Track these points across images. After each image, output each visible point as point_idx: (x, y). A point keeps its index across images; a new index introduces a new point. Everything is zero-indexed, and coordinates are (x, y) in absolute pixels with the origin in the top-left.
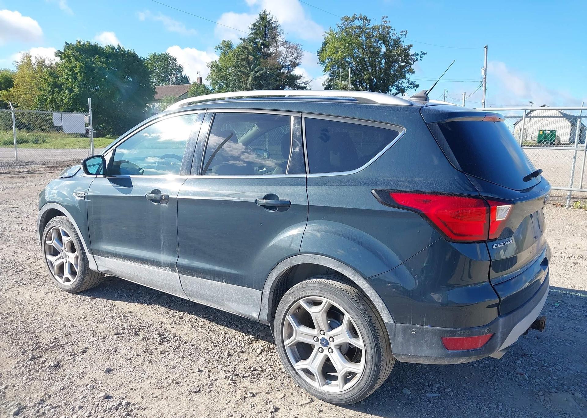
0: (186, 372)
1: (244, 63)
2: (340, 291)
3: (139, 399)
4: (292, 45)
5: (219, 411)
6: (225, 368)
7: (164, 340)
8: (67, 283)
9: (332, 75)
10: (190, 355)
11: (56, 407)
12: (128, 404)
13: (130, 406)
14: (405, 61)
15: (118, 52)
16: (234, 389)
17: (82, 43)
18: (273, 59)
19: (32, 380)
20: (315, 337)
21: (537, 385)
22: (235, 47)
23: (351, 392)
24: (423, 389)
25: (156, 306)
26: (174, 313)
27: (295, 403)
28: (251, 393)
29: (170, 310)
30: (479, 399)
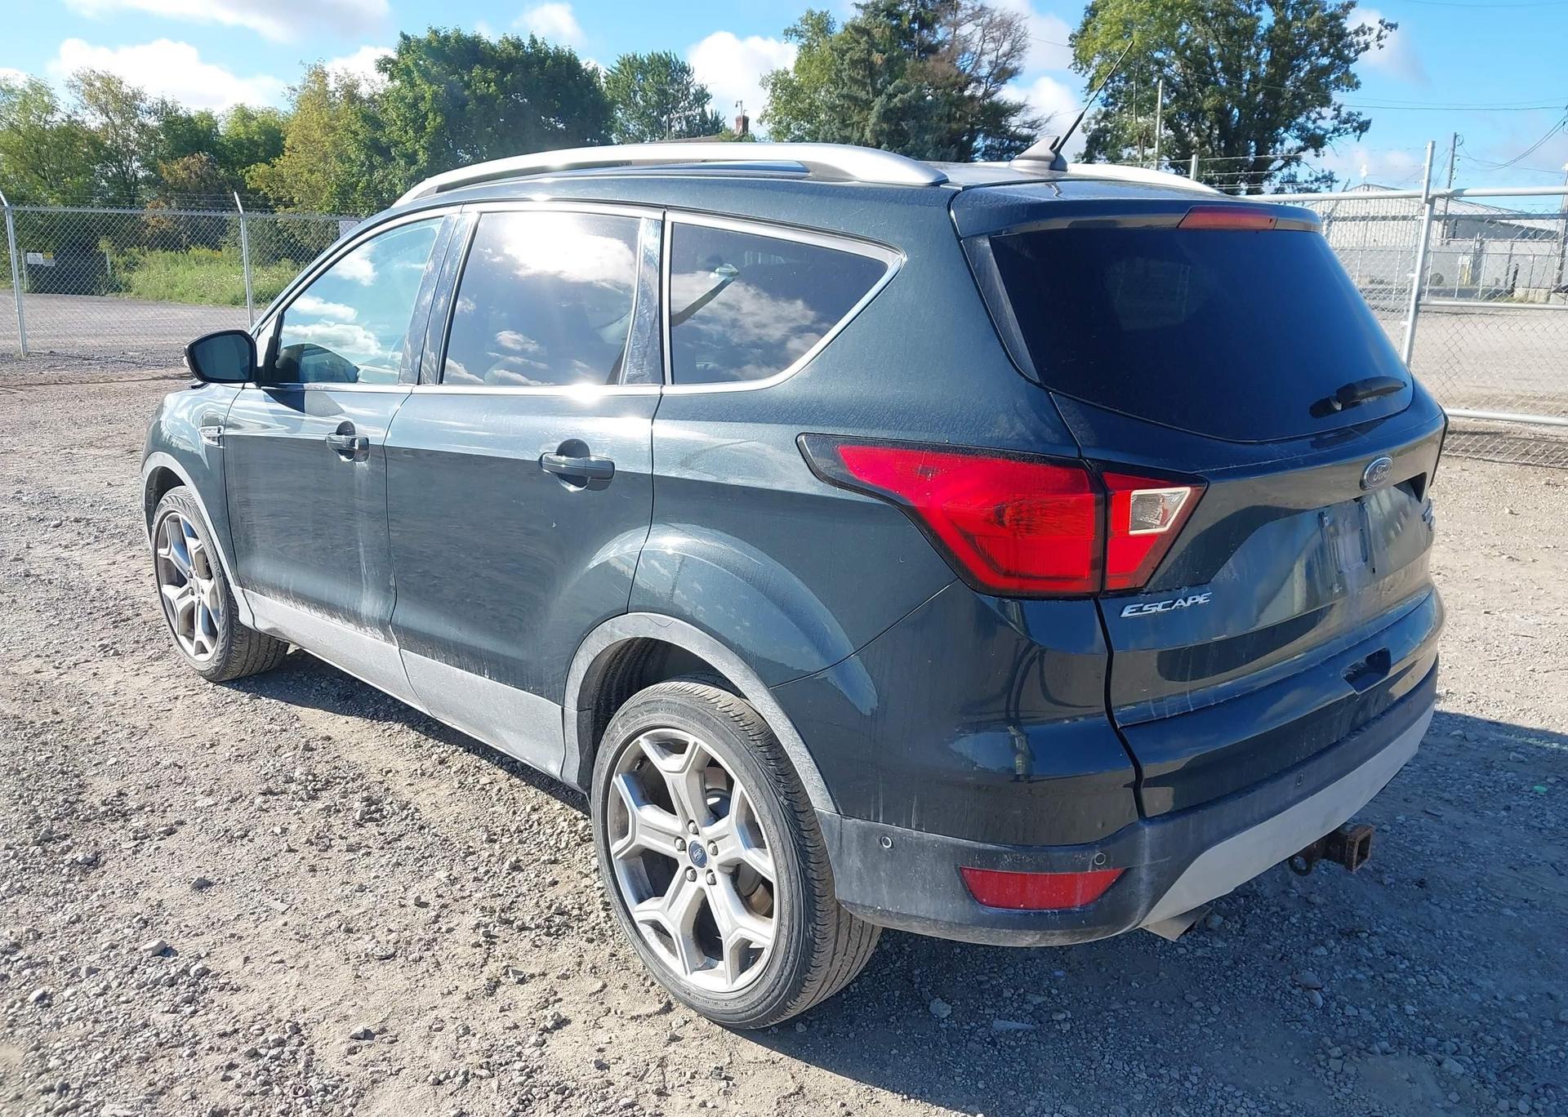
0: (386, 904)
1: (859, 74)
2: (725, 718)
3: (235, 963)
4: (998, 19)
5: (416, 1013)
6: (487, 903)
7: (374, 816)
8: (202, 657)
9: (1110, 100)
10: (417, 860)
11: (38, 964)
12: (205, 972)
13: (207, 980)
14: (1332, 51)
15: (531, 54)
16: (479, 960)
17: (442, 35)
18: (943, 60)
19: (19, 892)
20: (680, 838)
21: (1343, 1024)
22: (838, 29)
23: (749, 996)
24: (991, 1007)
25: (397, 727)
26: (432, 747)
27: (619, 1012)
28: (516, 973)
29: (426, 739)
30: (1139, 1049)
